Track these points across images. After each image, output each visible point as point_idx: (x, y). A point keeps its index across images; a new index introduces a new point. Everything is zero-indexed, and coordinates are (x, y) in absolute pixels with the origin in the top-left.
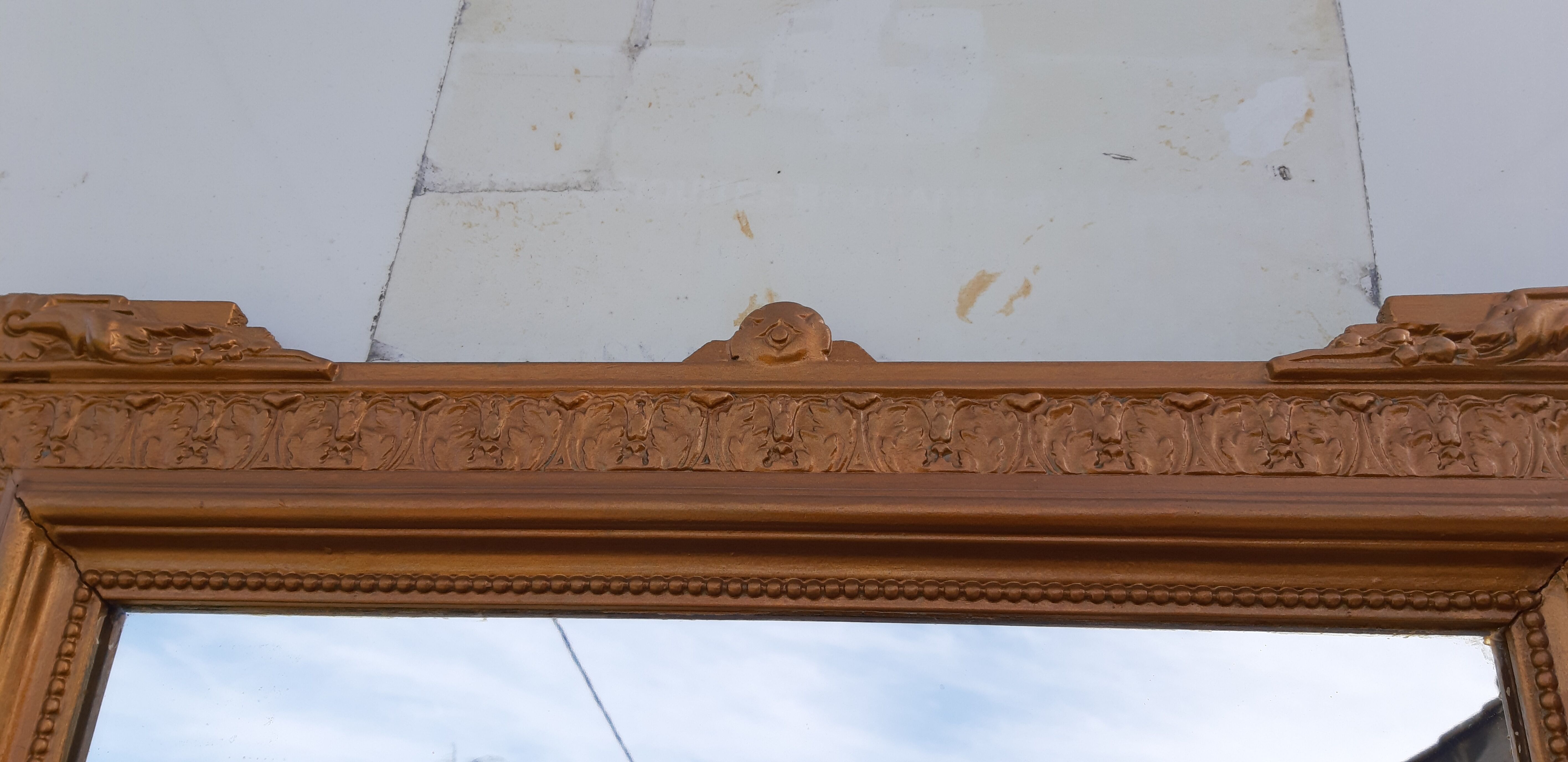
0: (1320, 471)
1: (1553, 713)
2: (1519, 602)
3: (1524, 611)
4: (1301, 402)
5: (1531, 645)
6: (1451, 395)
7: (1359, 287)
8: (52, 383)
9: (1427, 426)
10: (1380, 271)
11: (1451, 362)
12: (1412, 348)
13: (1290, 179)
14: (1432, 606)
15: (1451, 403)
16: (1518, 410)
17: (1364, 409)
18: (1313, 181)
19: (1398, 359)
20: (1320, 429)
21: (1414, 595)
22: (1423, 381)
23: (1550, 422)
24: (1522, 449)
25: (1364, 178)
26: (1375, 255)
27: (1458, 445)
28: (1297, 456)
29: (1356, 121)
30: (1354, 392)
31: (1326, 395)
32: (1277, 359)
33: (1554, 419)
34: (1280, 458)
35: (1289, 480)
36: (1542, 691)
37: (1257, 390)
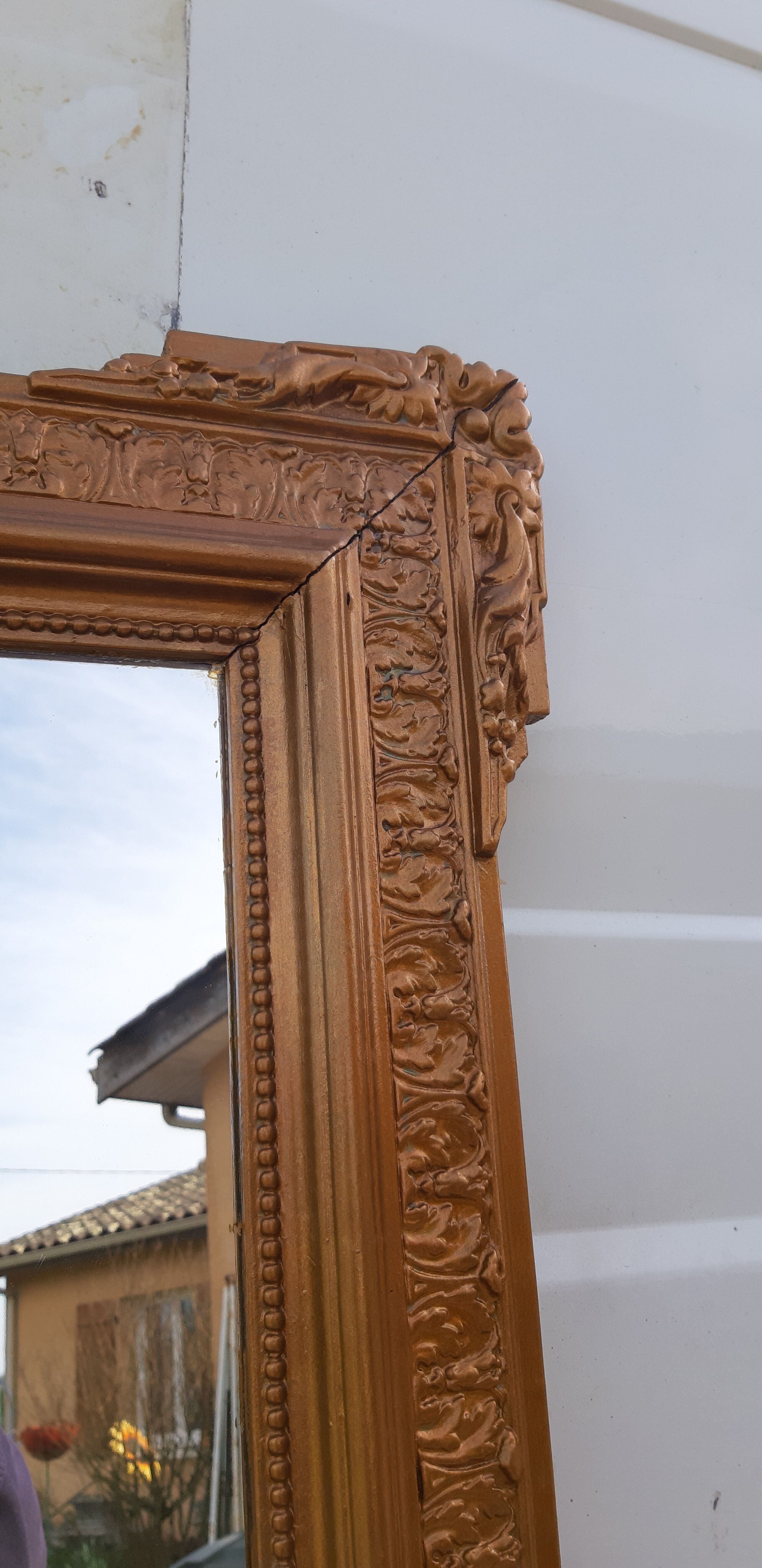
0: (63, 495)
1: (251, 737)
2: (238, 637)
3: (242, 645)
4: (57, 423)
5: (244, 677)
6: (209, 434)
7: (159, 325)
9: (180, 462)
10: (182, 311)
11: (211, 400)
12: (175, 380)
13: (104, 197)
14: (156, 636)
15: (206, 442)
16: (269, 456)
17: (119, 437)
18: (129, 204)
19: (160, 390)
20: (71, 452)
21: (139, 625)
22: (185, 417)
23: (294, 472)
24: (265, 493)
25: (182, 212)
26: (179, 294)
27: (206, 483)
28: (41, 477)
29: (184, 150)
30: (114, 420)
31: (85, 418)
32: (37, 374)
33: (299, 470)
34: (23, 477)
35: (27, 499)
36: (246, 718)
37: (12, 404)
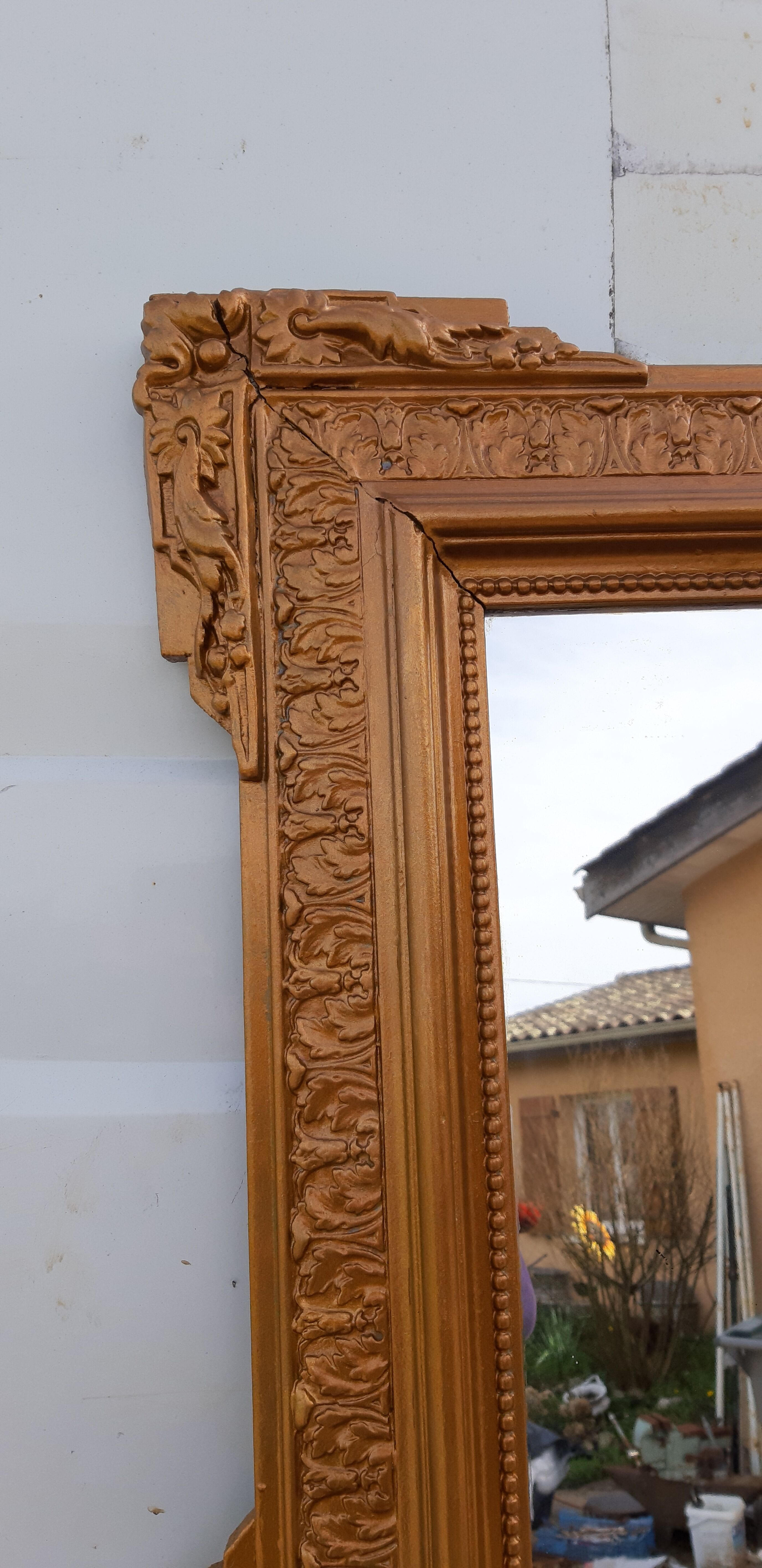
8: (354, 389)
